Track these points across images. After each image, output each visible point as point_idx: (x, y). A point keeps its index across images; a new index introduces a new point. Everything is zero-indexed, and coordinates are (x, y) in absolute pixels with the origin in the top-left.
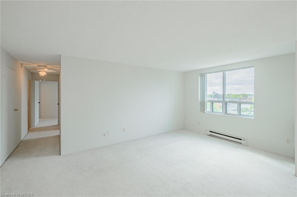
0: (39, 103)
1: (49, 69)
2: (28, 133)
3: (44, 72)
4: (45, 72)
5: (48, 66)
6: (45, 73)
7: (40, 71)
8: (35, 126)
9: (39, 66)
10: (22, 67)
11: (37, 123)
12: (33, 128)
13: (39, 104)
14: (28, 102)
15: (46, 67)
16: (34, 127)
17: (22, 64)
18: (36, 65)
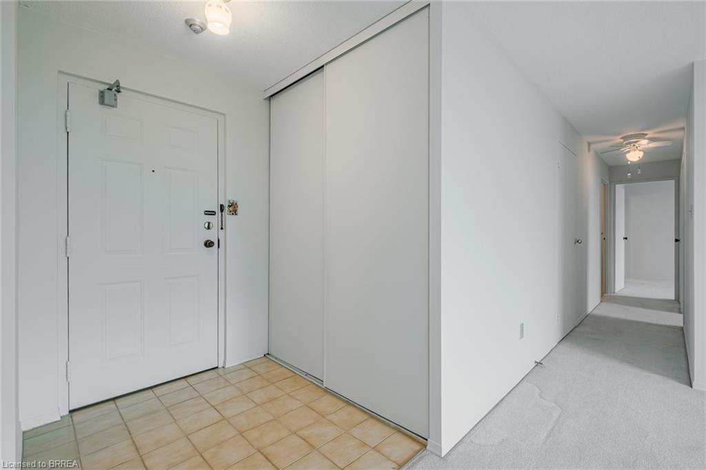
0: (626, 238)
1: (652, 140)
2: (601, 302)
3: (637, 152)
4: (640, 150)
5: (650, 134)
6: (641, 154)
7: (629, 152)
8: (616, 291)
9: (625, 138)
10: (589, 151)
11: (620, 285)
12: (612, 294)
13: (625, 242)
14: (602, 234)
15: (643, 136)
16: (614, 293)
17: (589, 144)
18: (618, 140)
